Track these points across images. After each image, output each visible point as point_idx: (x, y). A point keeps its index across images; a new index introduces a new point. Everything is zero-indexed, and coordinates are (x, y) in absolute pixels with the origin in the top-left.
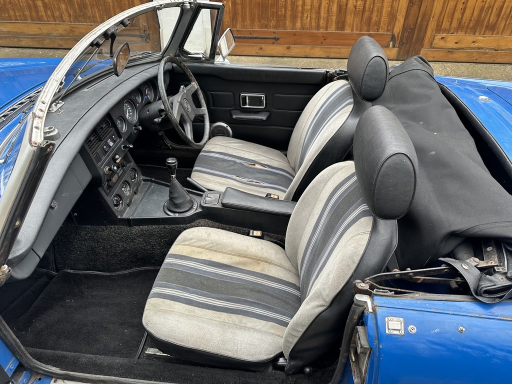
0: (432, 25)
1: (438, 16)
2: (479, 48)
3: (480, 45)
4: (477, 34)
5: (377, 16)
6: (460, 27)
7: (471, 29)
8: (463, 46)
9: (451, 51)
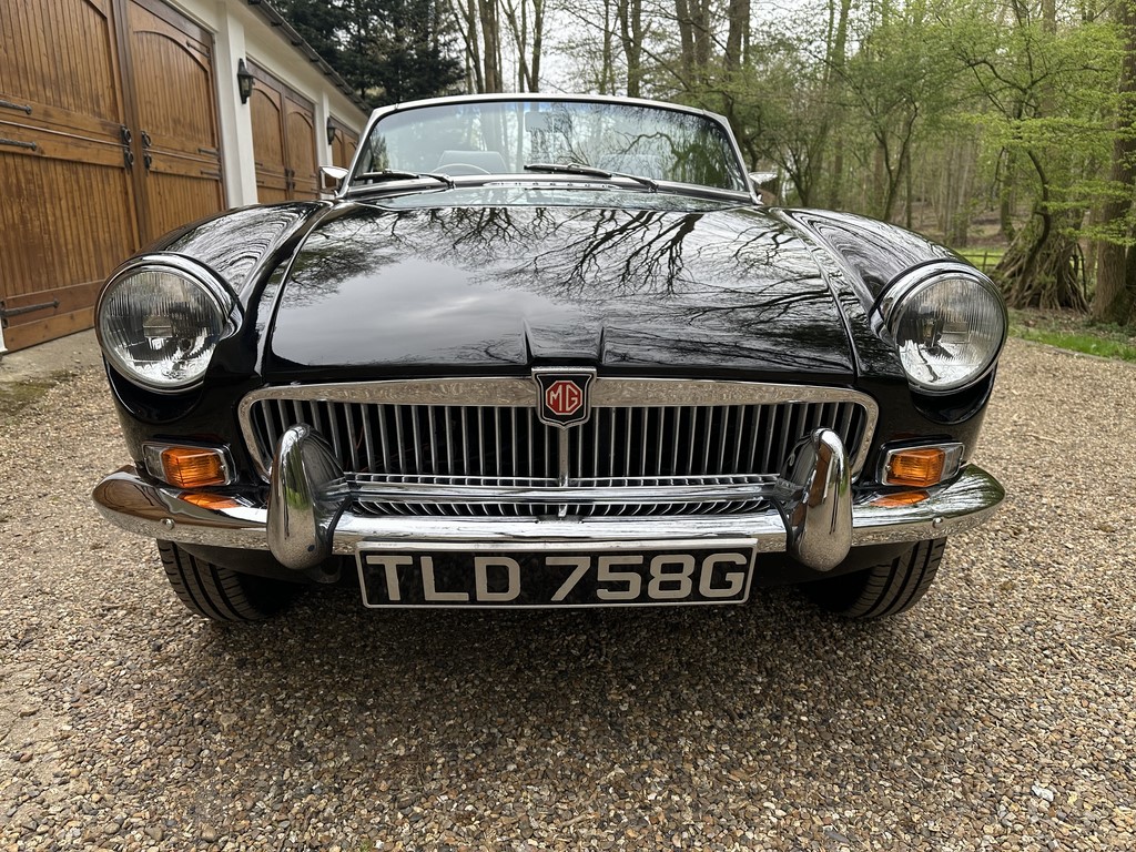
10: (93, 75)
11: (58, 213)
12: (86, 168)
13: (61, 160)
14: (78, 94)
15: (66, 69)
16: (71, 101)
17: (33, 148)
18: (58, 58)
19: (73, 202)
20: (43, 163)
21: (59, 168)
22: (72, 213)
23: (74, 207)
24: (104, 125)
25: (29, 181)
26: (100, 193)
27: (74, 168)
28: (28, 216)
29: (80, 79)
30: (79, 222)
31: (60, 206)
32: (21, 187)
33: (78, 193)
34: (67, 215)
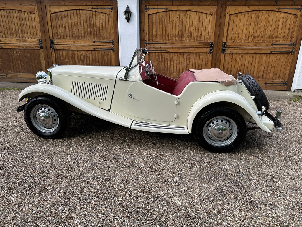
10: (200, 31)
11: (172, 63)
12: (188, 54)
13: (178, 53)
14: (191, 37)
15: (187, 31)
16: (187, 39)
17: (165, 51)
18: (184, 29)
19: (180, 61)
20: (169, 54)
21: (176, 54)
22: (178, 64)
24: (200, 43)
25: (163, 57)
26: (194, 59)
27: (183, 54)
28: (161, 64)
29: (193, 33)
30: (180, 66)
31: (174, 62)
32: (160, 59)
33: (183, 59)
34: (176, 64)
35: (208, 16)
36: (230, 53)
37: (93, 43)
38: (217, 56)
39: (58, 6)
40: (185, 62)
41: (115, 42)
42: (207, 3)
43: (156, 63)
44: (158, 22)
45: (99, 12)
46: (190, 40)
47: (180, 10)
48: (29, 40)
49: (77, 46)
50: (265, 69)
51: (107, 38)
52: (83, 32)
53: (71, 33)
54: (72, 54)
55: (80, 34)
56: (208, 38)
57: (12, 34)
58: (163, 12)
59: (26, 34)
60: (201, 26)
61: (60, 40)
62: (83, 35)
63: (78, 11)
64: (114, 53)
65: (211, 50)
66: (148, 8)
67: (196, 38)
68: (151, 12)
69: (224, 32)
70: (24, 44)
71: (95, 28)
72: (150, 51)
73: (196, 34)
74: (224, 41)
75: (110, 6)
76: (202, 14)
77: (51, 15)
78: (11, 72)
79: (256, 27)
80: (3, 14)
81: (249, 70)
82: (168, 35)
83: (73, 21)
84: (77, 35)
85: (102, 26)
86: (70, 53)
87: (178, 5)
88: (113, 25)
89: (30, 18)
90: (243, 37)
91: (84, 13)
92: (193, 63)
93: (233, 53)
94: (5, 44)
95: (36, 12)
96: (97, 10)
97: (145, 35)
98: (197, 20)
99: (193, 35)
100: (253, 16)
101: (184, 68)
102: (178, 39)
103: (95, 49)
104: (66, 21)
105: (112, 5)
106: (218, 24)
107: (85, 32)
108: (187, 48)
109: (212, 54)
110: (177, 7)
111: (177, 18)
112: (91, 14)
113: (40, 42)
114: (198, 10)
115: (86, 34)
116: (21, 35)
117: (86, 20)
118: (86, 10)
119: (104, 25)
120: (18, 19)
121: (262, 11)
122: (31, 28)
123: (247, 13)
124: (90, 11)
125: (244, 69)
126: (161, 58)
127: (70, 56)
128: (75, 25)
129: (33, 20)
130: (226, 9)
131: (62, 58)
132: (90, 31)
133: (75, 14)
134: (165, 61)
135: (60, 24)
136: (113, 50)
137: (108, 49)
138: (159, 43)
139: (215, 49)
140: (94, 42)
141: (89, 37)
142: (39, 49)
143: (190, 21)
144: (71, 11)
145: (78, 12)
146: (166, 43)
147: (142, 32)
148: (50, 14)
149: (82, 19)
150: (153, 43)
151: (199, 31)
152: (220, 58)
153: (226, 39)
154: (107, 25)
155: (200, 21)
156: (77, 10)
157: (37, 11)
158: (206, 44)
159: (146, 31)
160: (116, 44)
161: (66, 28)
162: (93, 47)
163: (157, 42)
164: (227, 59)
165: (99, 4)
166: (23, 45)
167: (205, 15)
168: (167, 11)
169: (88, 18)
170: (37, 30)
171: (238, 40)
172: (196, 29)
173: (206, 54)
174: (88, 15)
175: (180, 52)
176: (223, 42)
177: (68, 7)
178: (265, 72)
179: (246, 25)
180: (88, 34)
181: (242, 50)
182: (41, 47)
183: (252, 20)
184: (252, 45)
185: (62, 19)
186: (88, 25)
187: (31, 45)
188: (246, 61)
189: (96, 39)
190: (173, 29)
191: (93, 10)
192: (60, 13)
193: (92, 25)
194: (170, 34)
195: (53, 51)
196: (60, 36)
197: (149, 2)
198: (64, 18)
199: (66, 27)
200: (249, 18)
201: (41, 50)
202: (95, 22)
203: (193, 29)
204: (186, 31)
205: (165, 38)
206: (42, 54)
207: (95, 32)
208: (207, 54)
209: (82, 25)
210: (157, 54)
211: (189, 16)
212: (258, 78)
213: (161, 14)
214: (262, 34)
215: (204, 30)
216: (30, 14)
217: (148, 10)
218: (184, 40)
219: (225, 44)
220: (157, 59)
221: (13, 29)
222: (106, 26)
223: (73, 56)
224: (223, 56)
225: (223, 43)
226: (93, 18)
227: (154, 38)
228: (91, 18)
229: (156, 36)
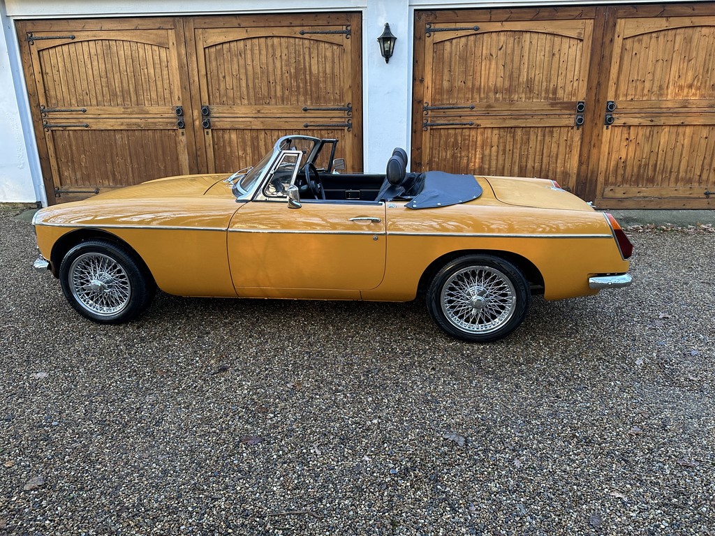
0: (601, 179)
1: (604, 172)
2: (644, 197)
3: (645, 194)
4: (640, 186)
5: (553, 174)
6: (625, 180)
7: (634, 182)
8: (630, 196)
9: (621, 200)
10: (554, 78)
11: (487, 152)
12: (524, 130)
13: (500, 128)
14: (531, 91)
15: (524, 78)
16: (523, 95)
17: (471, 124)
18: (515, 75)
19: (505, 146)
20: (479, 131)
21: (496, 132)
22: (501, 153)
23: (504, 151)
24: (552, 105)
25: (465, 140)
26: (538, 142)
27: (513, 130)
28: (459, 155)
29: (536, 83)
30: (507, 157)
31: (490, 150)
32: (457, 143)
33: (512, 143)
34: (495, 154)
35: (572, 42)
36: (624, 125)
37: (303, 112)
38: (594, 134)
39: (224, 30)
40: (516, 148)
41: (354, 110)
42: (571, 14)
43: (448, 153)
44: (456, 59)
45: (317, 41)
46: (529, 98)
47: (507, 31)
48: (154, 109)
49: (264, 119)
50: (706, 161)
51: (335, 100)
52: (279, 88)
53: (251, 91)
54: (252, 137)
55: (273, 93)
56: (573, 94)
57: (114, 95)
58: (468, 36)
59: (145, 94)
60: (555, 66)
61: (226, 107)
62: (279, 94)
63: (268, 39)
64: (351, 135)
65: (580, 120)
66: (432, 27)
67: (543, 93)
68: (439, 37)
69: (611, 78)
70: (141, 119)
71: (308, 77)
72: (434, 127)
73: (544, 84)
74: (611, 97)
75: (344, 27)
76: (560, 38)
77: (207, 50)
78: (107, 182)
79: (686, 64)
80: (93, 51)
81: (669, 164)
82: (479, 89)
83: (256, 62)
84: (266, 94)
85: (325, 72)
86: (248, 135)
87: (505, 19)
88: (349, 69)
89: (156, 58)
90: (655, 89)
91: (284, 44)
92: (538, 150)
93: (630, 126)
94: (97, 120)
95: (171, 44)
96: (314, 37)
97: (426, 88)
98: (547, 53)
99: (536, 87)
100: (678, 38)
101: (515, 162)
102: (501, 96)
103: (307, 126)
104: (240, 63)
105: (349, 24)
106: (596, 59)
107: (284, 87)
108: (523, 117)
109: (581, 129)
110: (500, 24)
111: (500, 49)
112: (299, 45)
113: (180, 112)
114: (550, 30)
115: (287, 93)
116: (134, 98)
117: (288, 60)
118: (288, 37)
119: (328, 71)
120: (130, 61)
121: (699, 29)
122: (158, 83)
123: (663, 33)
124: (297, 40)
125: (657, 161)
126: (459, 142)
127: (249, 143)
128: (262, 72)
129: (164, 64)
130: (615, 25)
131: (228, 150)
132: (295, 84)
133: (263, 47)
134: (470, 148)
135: (226, 71)
136: (350, 126)
137: (337, 126)
138: (455, 106)
139: (588, 118)
140: (305, 110)
141: (294, 99)
142: (175, 128)
143: (531, 55)
144: (254, 40)
145: (269, 41)
146: (473, 108)
147: (417, 83)
148: (204, 48)
149: (279, 58)
150: (442, 109)
151: (552, 77)
152: (600, 137)
153: (614, 93)
154: (337, 71)
155: (554, 55)
156: (266, 37)
157: (175, 43)
158: (569, 106)
159: (426, 81)
160: (356, 114)
161: (240, 79)
162: (303, 122)
163: (451, 106)
164: (617, 140)
165: (320, 22)
166: (139, 120)
167: (565, 40)
168: (478, 33)
169: (293, 55)
170: (172, 87)
171: (643, 95)
172: (545, 73)
173: (566, 129)
174: (292, 49)
175: (507, 126)
176: (609, 100)
177: (247, 31)
178: (706, 167)
179: (661, 61)
180: (291, 92)
181: (653, 119)
182: (182, 125)
183: (676, 49)
184: (677, 106)
185: (232, 60)
186: (293, 71)
187: (157, 120)
188: (662, 143)
189: (309, 103)
190: (491, 75)
191: (305, 36)
192: (227, 45)
193: (300, 71)
194: (482, 84)
195: (207, 132)
196: (225, 99)
197: (435, 15)
198: (236, 56)
199: (241, 76)
200: (669, 45)
201: (181, 131)
202: (307, 64)
203: (537, 73)
204: (521, 78)
205: (470, 96)
206: (183, 139)
207: (309, 87)
208: (570, 128)
209: (279, 72)
210: (451, 132)
211: (528, 43)
212: (690, 181)
213: (463, 40)
214: (698, 82)
215: (563, 75)
216: (156, 48)
217: (432, 33)
218: (516, 97)
219: (612, 107)
220: (451, 144)
221: (117, 85)
222: (333, 73)
223: (256, 144)
224: (607, 133)
225: (608, 102)
226: (304, 54)
227: (445, 97)
228: (299, 55)
229: (450, 91)
